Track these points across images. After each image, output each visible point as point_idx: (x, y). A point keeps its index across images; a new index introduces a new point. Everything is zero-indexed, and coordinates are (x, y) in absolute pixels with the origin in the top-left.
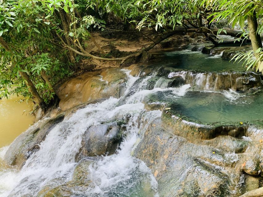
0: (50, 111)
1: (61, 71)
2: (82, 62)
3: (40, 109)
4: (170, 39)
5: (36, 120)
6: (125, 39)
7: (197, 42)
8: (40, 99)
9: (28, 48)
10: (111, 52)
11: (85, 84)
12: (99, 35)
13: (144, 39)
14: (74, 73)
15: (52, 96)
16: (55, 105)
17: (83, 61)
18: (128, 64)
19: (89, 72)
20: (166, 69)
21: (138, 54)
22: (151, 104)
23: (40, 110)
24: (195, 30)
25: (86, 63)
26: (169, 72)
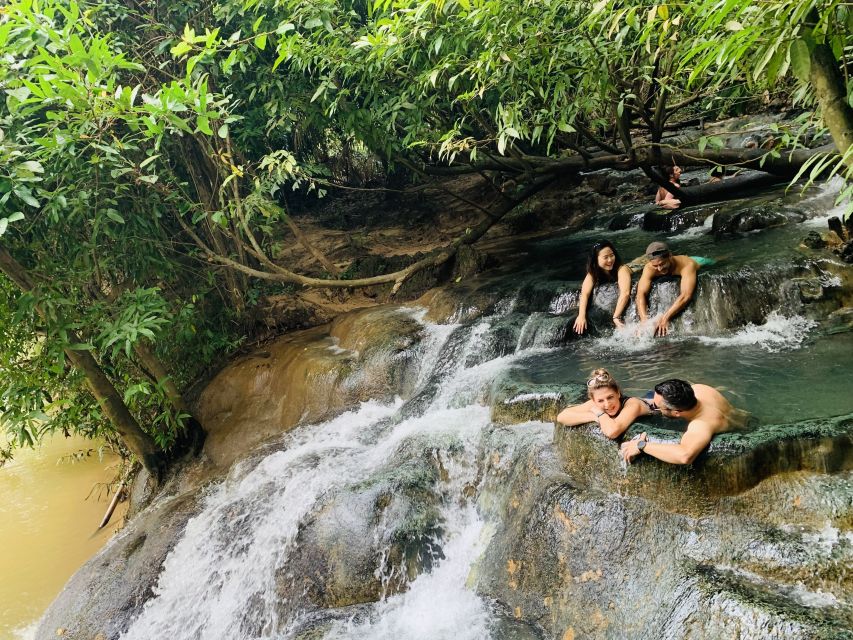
0: (178, 471)
1: (205, 340)
2: (268, 304)
3: (145, 469)
4: (534, 204)
5: (132, 510)
6: (395, 224)
7: (622, 201)
8: (140, 439)
9: (93, 276)
10: (358, 263)
11: (285, 367)
12: (313, 223)
13: (454, 216)
14: (247, 341)
15: (181, 424)
16: (192, 450)
17: (271, 299)
18: (414, 291)
19: (292, 334)
20: (538, 287)
21: (442, 257)
22: (513, 401)
23: (144, 474)
24: (613, 160)
25: (280, 305)
26: (551, 296)
